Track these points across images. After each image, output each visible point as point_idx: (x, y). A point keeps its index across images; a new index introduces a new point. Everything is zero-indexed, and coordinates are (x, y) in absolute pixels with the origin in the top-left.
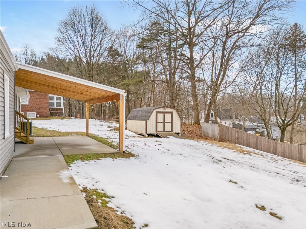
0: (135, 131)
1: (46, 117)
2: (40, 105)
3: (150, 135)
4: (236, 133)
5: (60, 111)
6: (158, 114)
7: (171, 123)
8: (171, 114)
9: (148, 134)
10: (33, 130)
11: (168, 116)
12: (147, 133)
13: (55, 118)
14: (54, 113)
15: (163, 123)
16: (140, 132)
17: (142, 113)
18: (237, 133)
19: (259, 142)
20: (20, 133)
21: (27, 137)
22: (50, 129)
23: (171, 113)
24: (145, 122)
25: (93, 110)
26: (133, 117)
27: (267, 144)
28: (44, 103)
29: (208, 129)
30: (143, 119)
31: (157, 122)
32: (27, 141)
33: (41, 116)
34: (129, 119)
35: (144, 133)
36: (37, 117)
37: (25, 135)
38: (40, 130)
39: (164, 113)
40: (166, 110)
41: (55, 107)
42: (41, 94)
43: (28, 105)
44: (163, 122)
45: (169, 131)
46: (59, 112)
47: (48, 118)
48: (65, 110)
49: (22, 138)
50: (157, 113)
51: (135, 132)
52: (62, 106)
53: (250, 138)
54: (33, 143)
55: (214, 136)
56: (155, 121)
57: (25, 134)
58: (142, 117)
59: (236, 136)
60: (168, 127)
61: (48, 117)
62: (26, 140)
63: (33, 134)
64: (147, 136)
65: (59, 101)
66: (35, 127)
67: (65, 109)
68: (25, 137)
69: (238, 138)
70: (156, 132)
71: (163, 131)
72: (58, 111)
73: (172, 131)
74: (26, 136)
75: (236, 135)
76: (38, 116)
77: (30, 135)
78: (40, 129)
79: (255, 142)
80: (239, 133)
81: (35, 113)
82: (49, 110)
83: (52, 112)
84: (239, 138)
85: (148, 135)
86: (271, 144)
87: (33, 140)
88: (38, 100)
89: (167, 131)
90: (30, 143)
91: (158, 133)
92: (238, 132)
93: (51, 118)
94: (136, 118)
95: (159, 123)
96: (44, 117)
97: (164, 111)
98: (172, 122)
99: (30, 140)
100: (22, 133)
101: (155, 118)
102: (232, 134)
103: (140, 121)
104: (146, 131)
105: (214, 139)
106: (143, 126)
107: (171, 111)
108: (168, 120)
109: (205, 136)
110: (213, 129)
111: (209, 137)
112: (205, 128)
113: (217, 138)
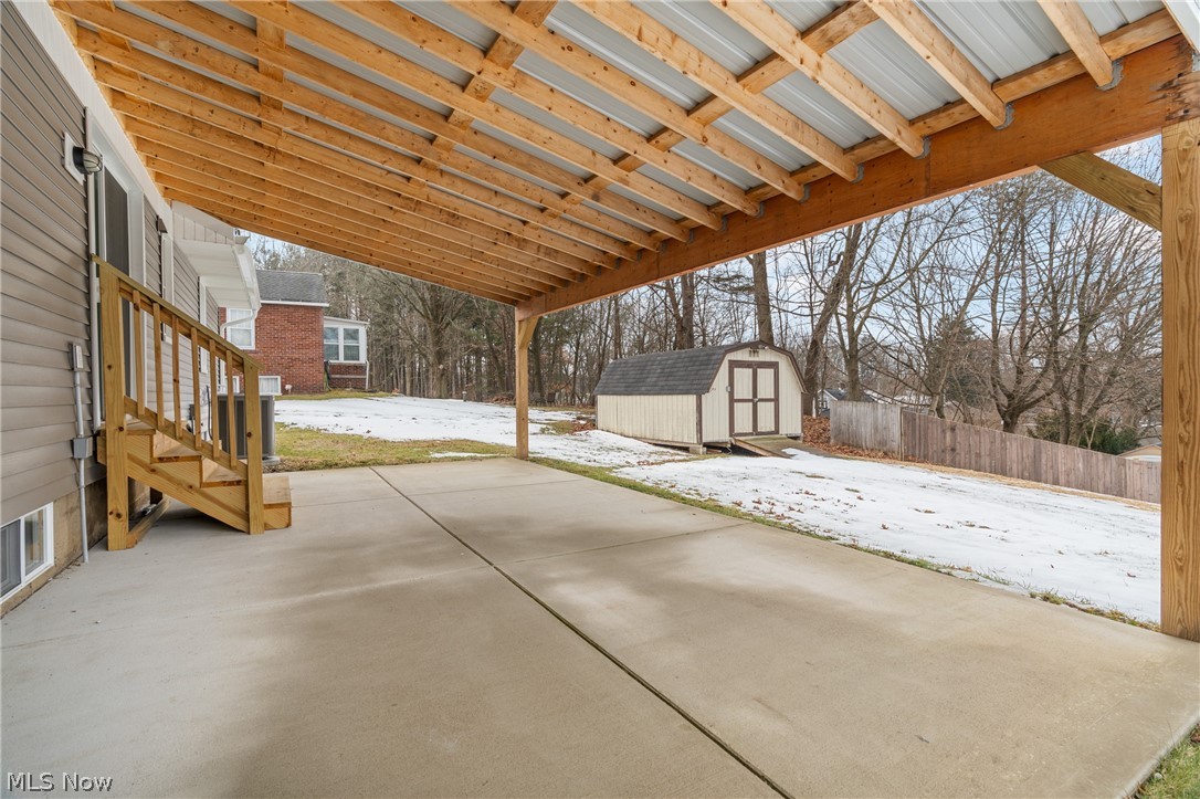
1: (315, 392)
2: (293, 353)
3: (713, 448)
4: (944, 431)
5: (357, 374)
6: (735, 370)
7: (773, 403)
8: (773, 370)
9: (705, 445)
10: (277, 438)
11: (766, 376)
12: (706, 439)
13: (343, 393)
14: (338, 380)
15: (751, 404)
16: (667, 437)
18: (948, 434)
19: (1043, 461)
20: (198, 459)
21: (243, 483)
22: (338, 431)
23: (774, 365)
24: (692, 399)
25: (442, 375)
26: (623, 384)
27: (1081, 465)
28: (307, 347)
29: (858, 421)
30: (680, 387)
31: (732, 401)
32: (246, 517)
33: (299, 388)
34: (605, 393)
35: (689, 437)
36: (284, 391)
37: (232, 476)
38: (303, 436)
39: (755, 367)
40: (758, 356)
41: (342, 360)
42: (296, 314)
43: (255, 352)
44: (751, 397)
45: (768, 430)
46: (353, 377)
47: (321, 396)
48: (371, 370)
49: (208, 490)
50: (733, 364)
52: (363, 359)
53: (1004, 449)
54: (288, 525)
55: (883, 443)
56: (727, 395)
57: (230, 467)
58: (670, 383)
59: (945, 443)
60: (766, 424)
61: (321, 392)
62: (240, 506)
63: (279, 453)
64: (702, 450)
65: (351, 343)
66: (283, 425)
67: (371, 365)
68: (231, 484)
69: (953, 450)
70: (731, 435)
71: (751, 431)
72: (349, 374)
73: (777, 431)
74: (239, 482)
75: (945, 438)
76: (288, 387)
77: (264, 459)
78: (301, 431)
79: (1028, 462)
80: (957, 431)
81: (279, 378)
82: (323, 370)
83: (333, 376)
84: (958, 447)
85: (706, 450)
86: (1101, 467)
87: (288, 505)
88: (288, 335)
89: (764, 430)
90: (267, 527)
91: (736, 441)
92: (953, 429)
93: (332, 394)
94: (643, 389)
95: (740, 404)
96: (309, 393)
97: (752, 359)
98: (776, 400)
99: (270, 506)
100: (213, 458)
101: (727, 384)
102: (930, 435)
104: (700, 431)
105: (885, 453)
106: (680, 414)
107: (773, 359)
108: (766, 390)
109: (844, 444)
110: (880, 420)
111: (861, 447)
112: (844, 420)
113: (896, 450)
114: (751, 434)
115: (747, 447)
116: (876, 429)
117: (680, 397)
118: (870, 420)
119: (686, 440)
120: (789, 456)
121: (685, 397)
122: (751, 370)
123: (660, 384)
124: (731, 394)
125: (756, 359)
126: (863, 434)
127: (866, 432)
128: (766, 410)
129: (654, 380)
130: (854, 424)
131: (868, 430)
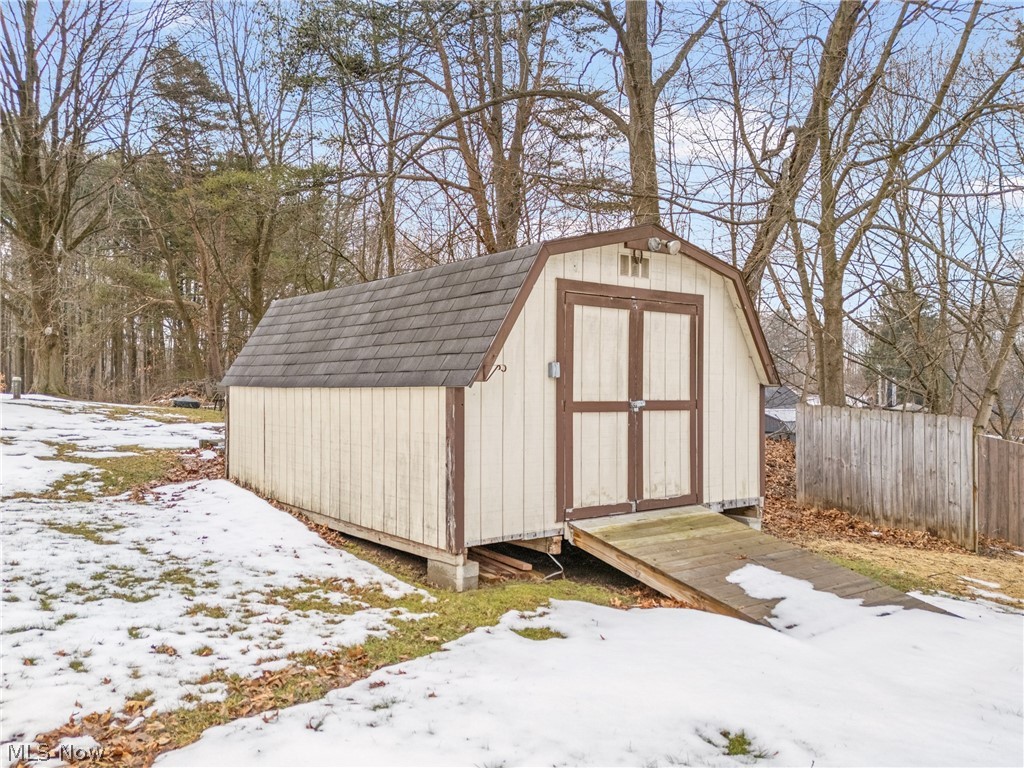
0: (305, 501)
6: (578, 310)
7: (685, 415)
8: (686, 319)
9: (473, 554)
11: (666, 333)
15: (624, 417)
16: (369, 518)
17: (383, 315)
23: (691, 306)
24: (432, 401)
25: (52, 346)
26: (283, 358)
29: (863, 453)
30: (408, 364)
31: (566, 407)
34: (243, 382)
35: (426, 531)
39: (639, 305)
40: (645, 275)
44: (624, 397)
45: (672, 492)
50: (571, 294)
51: (301, 514)
55: (926, 506)
56: (551, 388)
58: (385, 351)
60: (666, 475)
64: (462, 571)
70: (561, 516)
71: (624, 499)
73: (696, 497)
85: (474, 568)
89: (659, 494)
91: (577, 533)
94: (321, 369)
95: (590, 417)
97: (628, 281)
98: (694, 405)
101: (551, 354)
103: (366, 392)
104: (456, 508)
105: (933, 532)
106: (403, 449)
107: (688, 288)
108: (666, 377)
109: (828, 505)
110: (919, 453)
111: (869, 513)
112: (829, 450)
113: (960, 524)
114: (623, 509)
115: (611, 559)
116: (909, 473)
117: (403, 393)
118: (893, 452)
119: (416, 536)
120: (760, 612)
121: (417, 393)
122: (624, 315)
123: (362, 353)
124: (564, 385)
125: (640, 283)
126: (877, 486)
127: (883, 478)
128: (666, 434)
129: (350, 342)
130: (854, 459)
131: (889, 475)
